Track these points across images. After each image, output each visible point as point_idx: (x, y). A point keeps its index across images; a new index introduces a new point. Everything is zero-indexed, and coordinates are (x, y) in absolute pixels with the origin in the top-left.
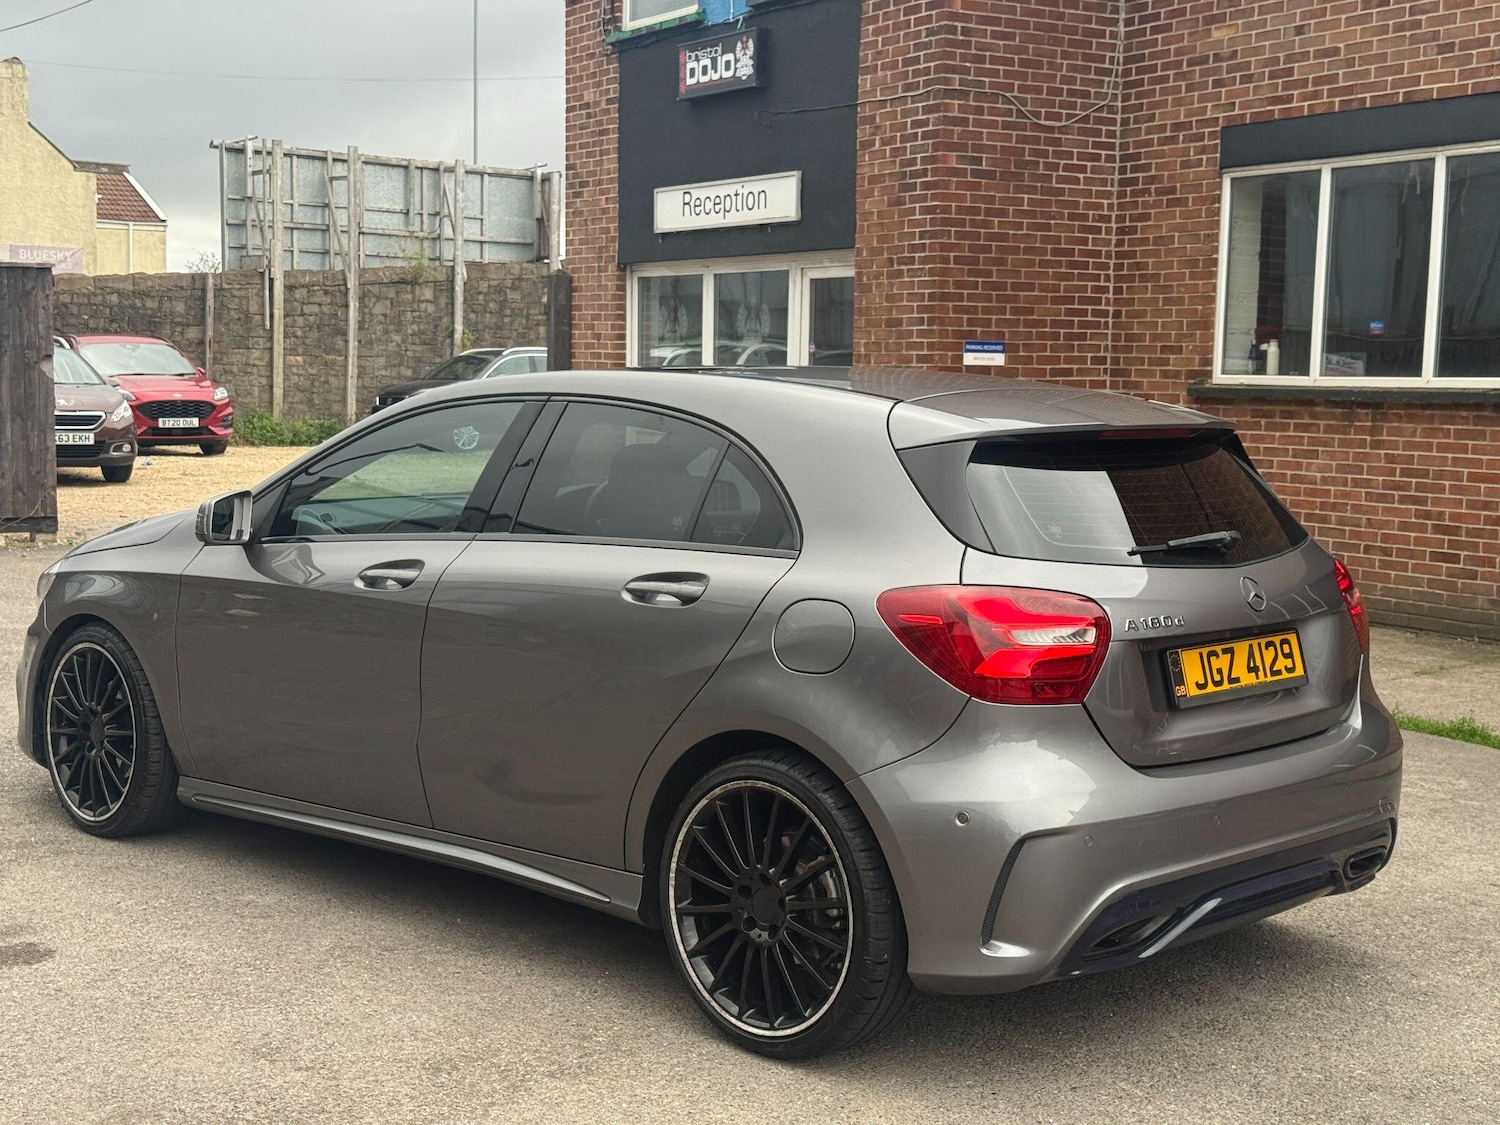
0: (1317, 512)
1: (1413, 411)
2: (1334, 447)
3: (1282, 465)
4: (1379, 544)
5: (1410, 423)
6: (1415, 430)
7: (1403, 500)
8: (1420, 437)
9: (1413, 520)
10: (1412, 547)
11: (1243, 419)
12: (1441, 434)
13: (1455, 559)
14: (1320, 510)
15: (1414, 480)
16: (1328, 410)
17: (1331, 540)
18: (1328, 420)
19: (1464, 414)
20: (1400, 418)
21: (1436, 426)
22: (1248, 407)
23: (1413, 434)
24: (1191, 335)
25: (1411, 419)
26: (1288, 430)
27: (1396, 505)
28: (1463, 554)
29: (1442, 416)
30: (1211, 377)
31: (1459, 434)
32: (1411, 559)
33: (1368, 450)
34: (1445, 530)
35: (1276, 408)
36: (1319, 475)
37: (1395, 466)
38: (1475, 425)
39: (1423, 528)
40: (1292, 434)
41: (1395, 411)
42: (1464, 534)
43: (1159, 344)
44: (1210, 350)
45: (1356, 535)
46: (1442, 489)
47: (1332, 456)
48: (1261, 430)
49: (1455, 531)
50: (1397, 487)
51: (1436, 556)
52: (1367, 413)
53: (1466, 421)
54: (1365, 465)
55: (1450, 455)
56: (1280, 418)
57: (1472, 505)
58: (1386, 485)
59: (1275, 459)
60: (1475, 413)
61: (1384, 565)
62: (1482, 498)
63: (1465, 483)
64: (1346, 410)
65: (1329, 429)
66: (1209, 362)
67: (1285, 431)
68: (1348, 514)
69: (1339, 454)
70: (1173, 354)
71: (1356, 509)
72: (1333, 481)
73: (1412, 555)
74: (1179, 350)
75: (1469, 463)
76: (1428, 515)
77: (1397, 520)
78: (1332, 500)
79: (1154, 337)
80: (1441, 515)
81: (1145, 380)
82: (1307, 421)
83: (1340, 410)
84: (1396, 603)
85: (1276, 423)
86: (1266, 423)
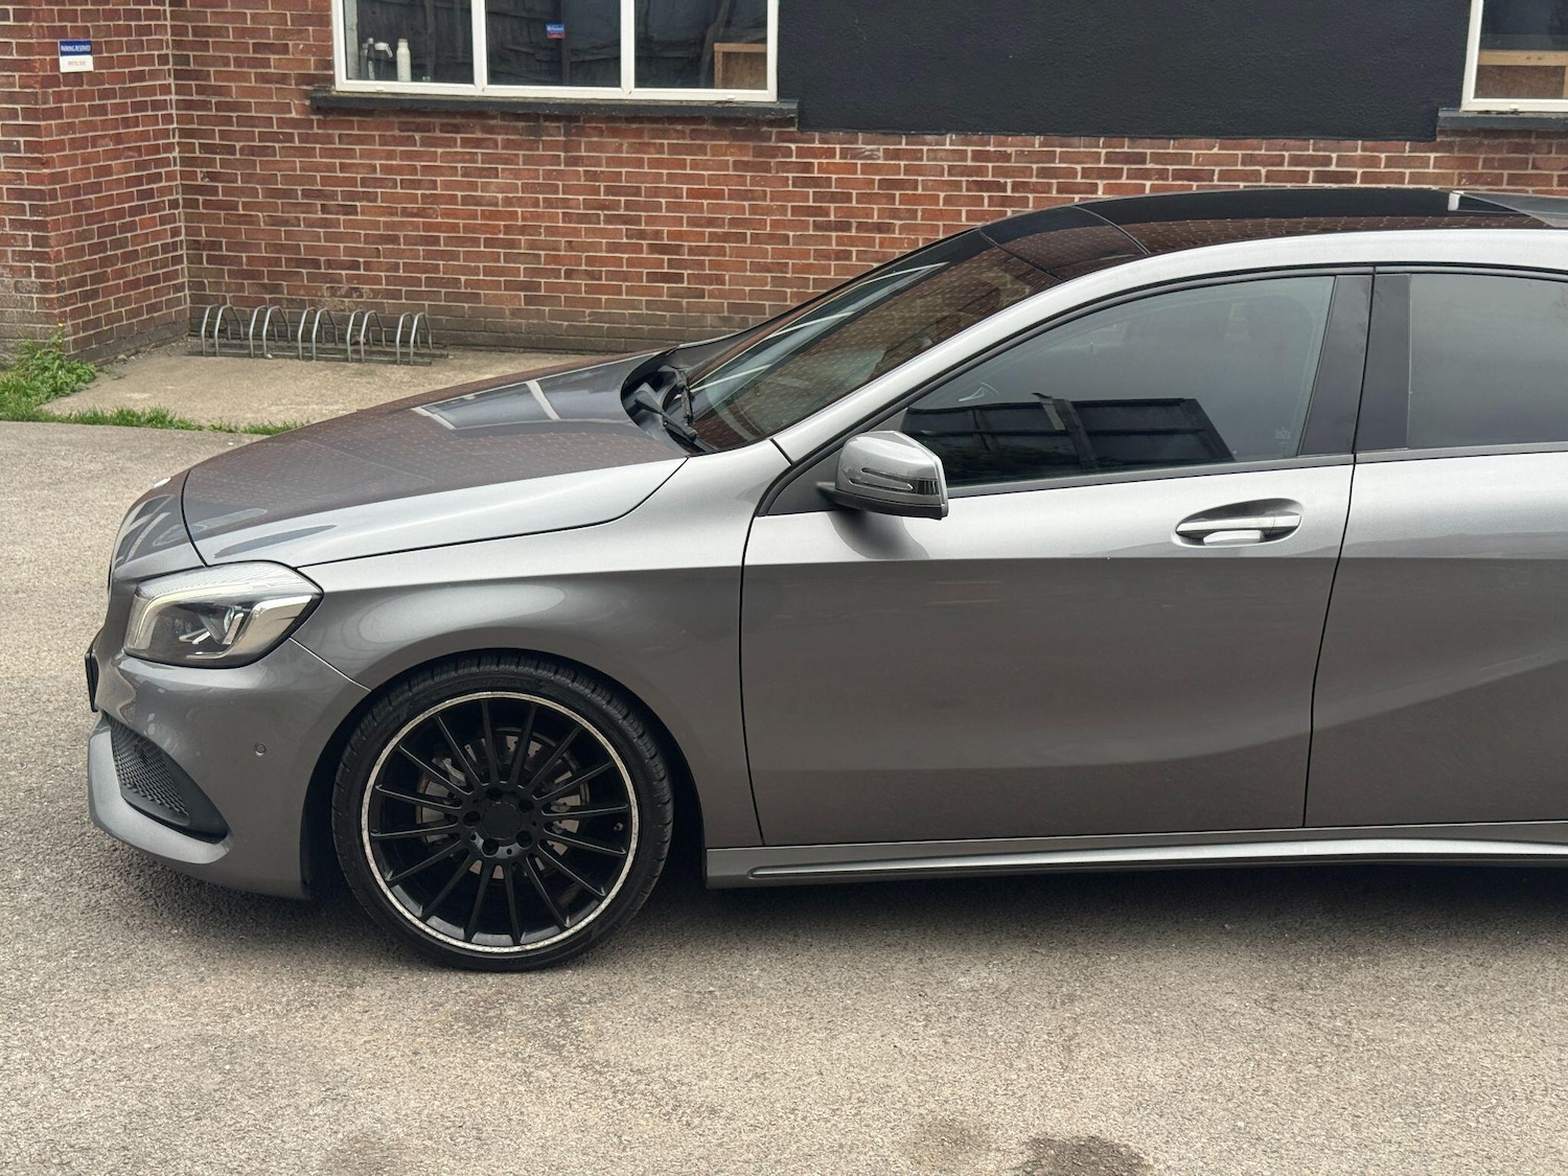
0: (501, 236)
1: (618, 125)
2: (518, 164)
3: (447, 185)
4: (584, 267)
5: (613, 137)
6: (621, 145)
7: (609, 220)
8: (627, 153)
9: (625, 240)
10: (625, 269)
11: (391, 133)
12: (652, 150)
13: (679, 278)
14: (505, 234)
15: (623, 199)
16: (507, 123)
17: (522, 267)
18: (506, 134)
19: (679, 127)
20: (601, 132)
21: (646, 140)
22: (392, 119)
23: (619, 149)
24: (300, 31)
25: (615, 133)
26: (455, 145)
27: (602, 226)
28: (686, 272)
29: (653, 129)
30: (333, 83)
31: (673, 149)
32: (626, 280)
33: (562, 167)
34: (664, 249)
35: (433, 120)
36: (500, 196)
37: (597, 184)
38: (692, 139)
39: (638, 248)
40: (459, 150)
41: (594, 125)
42: (686, 252)
43: (251, 41)
44: (329, 50)
45: (556, 259)
46: (658, 207)
47: (517, 174)
48: (415, 145)
49: (677, 249)
50: (603, 206)
51: (652, 277)
52: (558, 127)
53: (682, 135)
54: (560, 183)
55: (665, 172)
56: (442, 131)
57: (692, 222)
58: (587, 204)
59: (438, 179)
60: (693, 127)
61: (590, 289)
62: (705, 215)
63: (684, 200)
64: (532, 124)
65: (508, 144)
66: (330, 65)
67: (450, 147)
68: (542, 237)
69: (526, 172)
70: (274, 53)
71: (550, 231)
72: (520, 202)
73: (625, 277)
74: (285, 49)
75: (688, 179)
76: (642, 235)
77: (604, 241)
78: (520, 223)
79: (241, 33)
80: (657, 234)
81: (232, 84)
82: (479, 135)
83: (523, 124)
84: (608, 328)
85: (436, 138)
86: (422, 138)
